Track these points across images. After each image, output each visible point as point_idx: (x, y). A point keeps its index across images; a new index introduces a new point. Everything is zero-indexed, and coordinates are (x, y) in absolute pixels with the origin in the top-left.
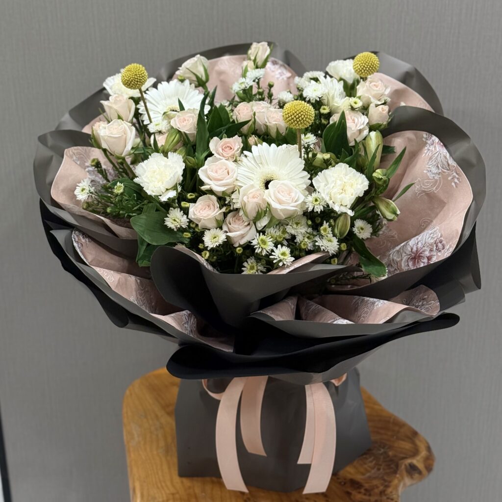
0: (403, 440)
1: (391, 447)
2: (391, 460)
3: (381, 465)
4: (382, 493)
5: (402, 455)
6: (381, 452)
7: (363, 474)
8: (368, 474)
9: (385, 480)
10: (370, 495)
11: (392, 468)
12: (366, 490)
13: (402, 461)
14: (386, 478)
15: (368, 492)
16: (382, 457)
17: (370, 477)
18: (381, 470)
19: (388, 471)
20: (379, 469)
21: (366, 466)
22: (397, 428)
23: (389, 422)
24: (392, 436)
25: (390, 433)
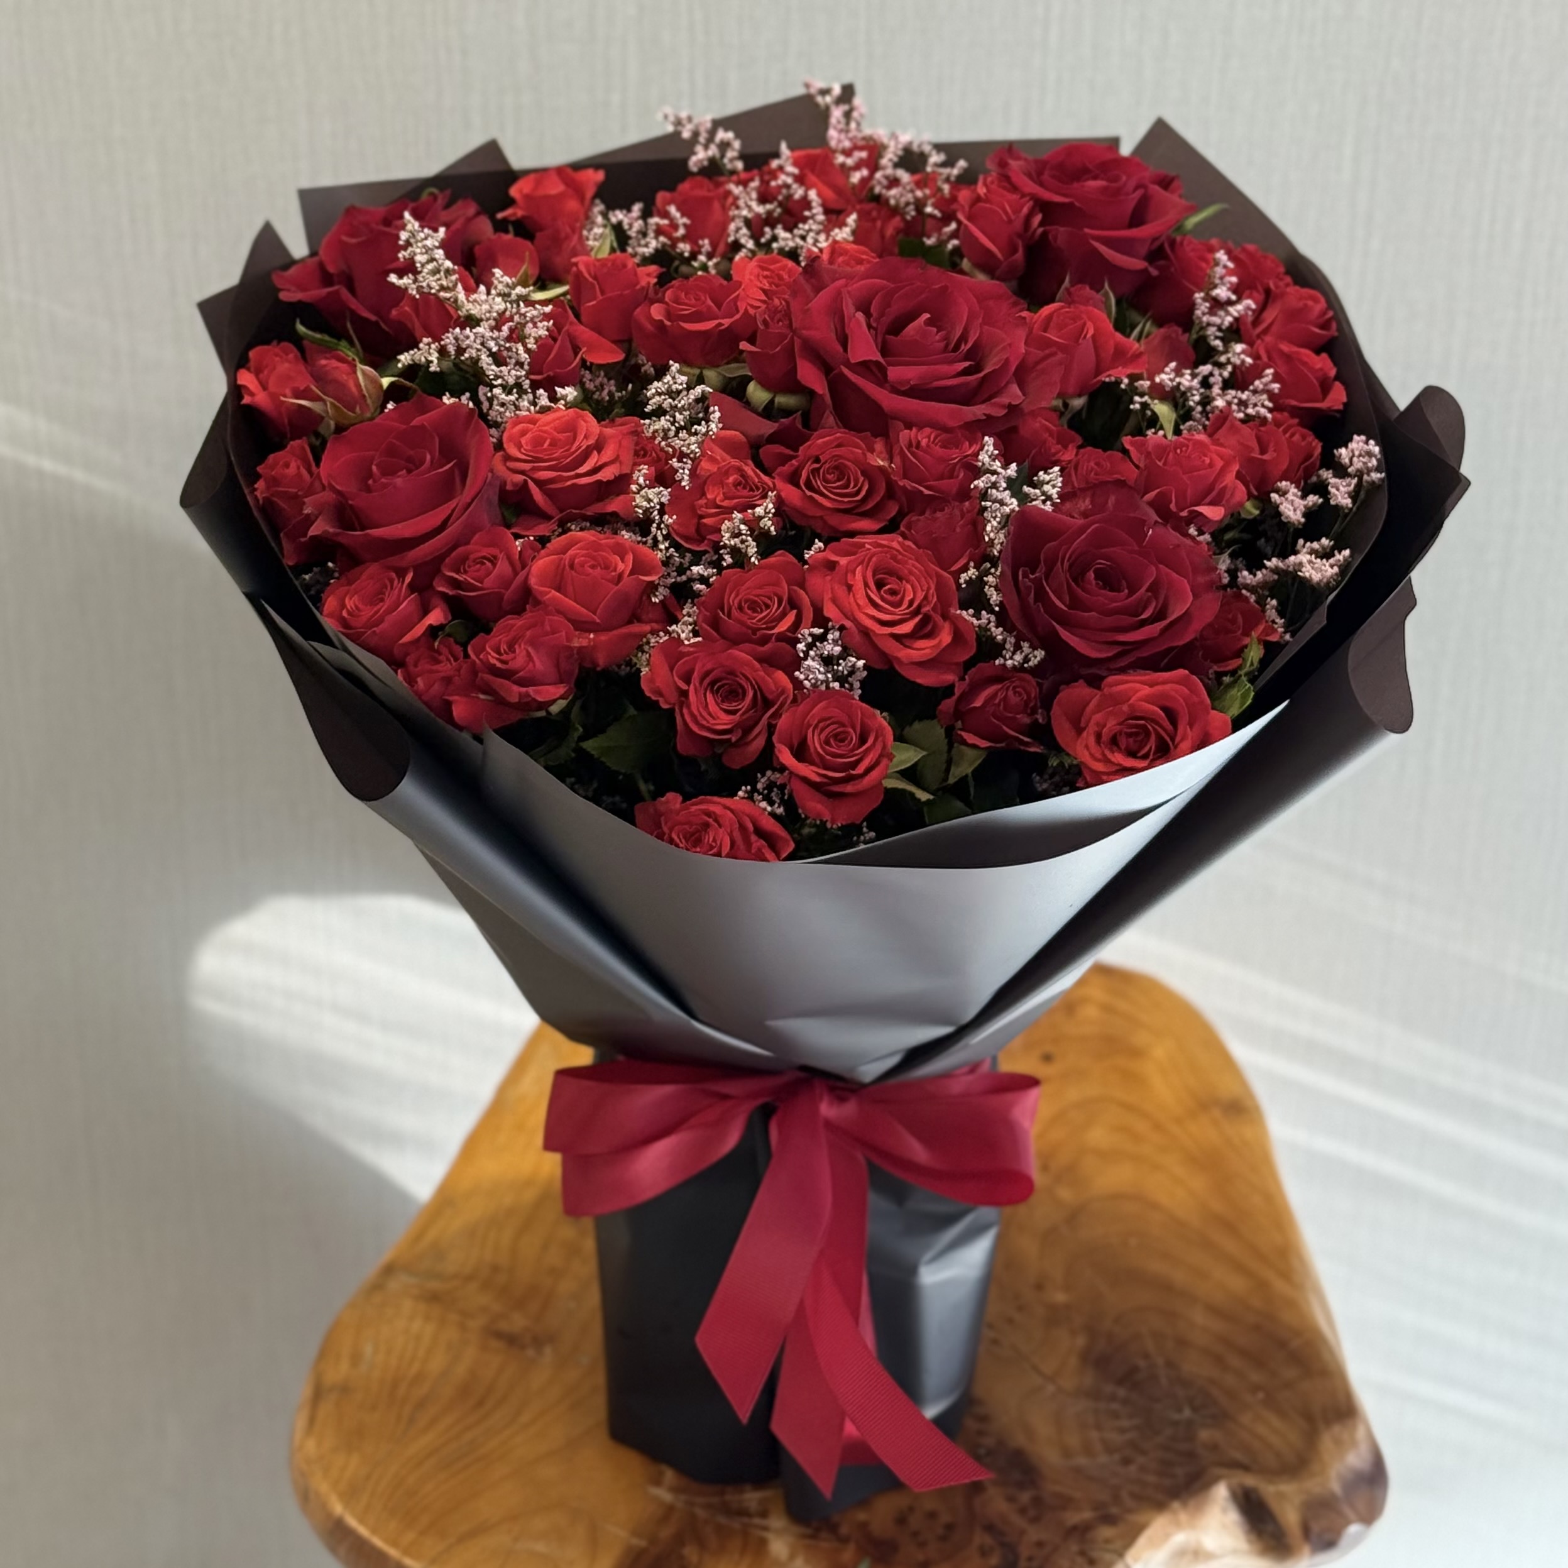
0: (1282, 1413)
1: (1219, 1419)
2: (1191, 1455)
3: (1143, 1453)
4: (1082, 1531)
5: (1238, 1456)
6: (1176, 1416)
7: (1067, 1453)
8: (1082, 1461)
9: (1116, 1499)
10: (1035, 1520)
11: (1173, 1476)
12: (1037, 1501)
13: (1225, 1471)
14: (1124, 1493)
15: (1038, 1511)
16: (1168, 1432)
17: (1078, 1471)
18: (1133, 1469)
19: (1151, 1479)
20: (1126, 1461)
21: (1094, 1435)
22: (1290, 1373)
23: (1282, 1344)
24: (1255, 1388)
25: (1255, 1377)
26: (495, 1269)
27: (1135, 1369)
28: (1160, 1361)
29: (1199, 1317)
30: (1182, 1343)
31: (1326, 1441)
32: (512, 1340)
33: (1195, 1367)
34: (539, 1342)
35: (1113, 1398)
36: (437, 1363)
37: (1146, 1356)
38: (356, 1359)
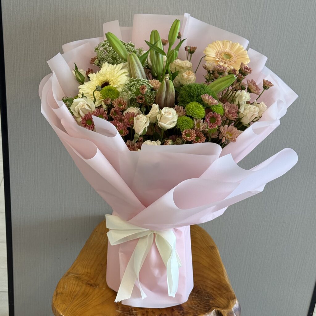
0: (224, 298)
1: (213, 299)
2: (209, 305)
3: (201, 305)
5: (217, 305)
6: (206, 299)
8: (190, 306)
9: (197, 312)
11: (206, 309)
12: (183, 313)
13: (214, 308)
14: (198, 311)
16: (205, 301)
19: (202, 309)
20: (198, 306)
21: (192, 302)
22: (224, 292)
23: (223, 287)
24: (219, 294)
25: (219, 292)
26: (87, 273)
27: (199, 291)
28: (203, 289)
29: (209, 282)
30: (206, 286)
31: (231, 303)
32: (91, 285)
33: (208, 290)
34: (96, 285)
35: (195, 296)
36: (78, 289)
37: (201, 288)
38: (64, 288)
